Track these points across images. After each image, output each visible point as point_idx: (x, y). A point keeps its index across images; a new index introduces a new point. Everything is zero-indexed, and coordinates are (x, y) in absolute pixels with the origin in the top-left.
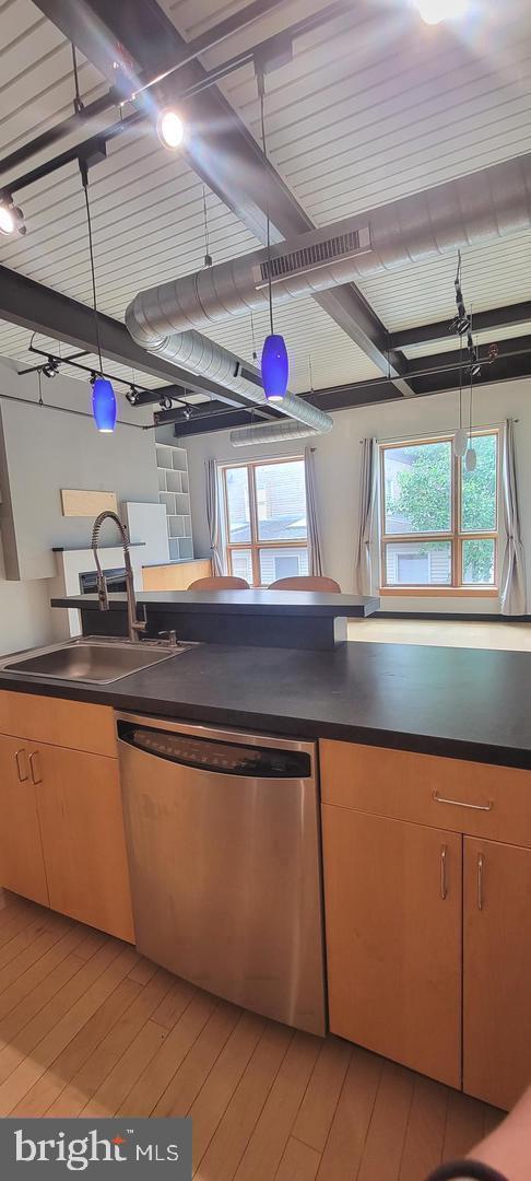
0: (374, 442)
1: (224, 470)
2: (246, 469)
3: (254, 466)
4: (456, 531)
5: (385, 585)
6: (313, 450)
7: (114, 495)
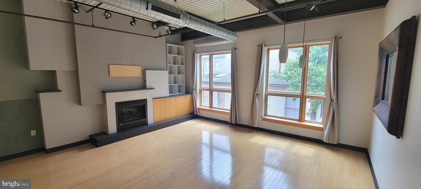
0: (263, 46)
1: (201, 56)
2: (209, 55)
3: (212, 55)
4: (303, 94)
5: (266, 115)
6: (235, 49)
7: (140, 67)
